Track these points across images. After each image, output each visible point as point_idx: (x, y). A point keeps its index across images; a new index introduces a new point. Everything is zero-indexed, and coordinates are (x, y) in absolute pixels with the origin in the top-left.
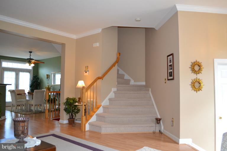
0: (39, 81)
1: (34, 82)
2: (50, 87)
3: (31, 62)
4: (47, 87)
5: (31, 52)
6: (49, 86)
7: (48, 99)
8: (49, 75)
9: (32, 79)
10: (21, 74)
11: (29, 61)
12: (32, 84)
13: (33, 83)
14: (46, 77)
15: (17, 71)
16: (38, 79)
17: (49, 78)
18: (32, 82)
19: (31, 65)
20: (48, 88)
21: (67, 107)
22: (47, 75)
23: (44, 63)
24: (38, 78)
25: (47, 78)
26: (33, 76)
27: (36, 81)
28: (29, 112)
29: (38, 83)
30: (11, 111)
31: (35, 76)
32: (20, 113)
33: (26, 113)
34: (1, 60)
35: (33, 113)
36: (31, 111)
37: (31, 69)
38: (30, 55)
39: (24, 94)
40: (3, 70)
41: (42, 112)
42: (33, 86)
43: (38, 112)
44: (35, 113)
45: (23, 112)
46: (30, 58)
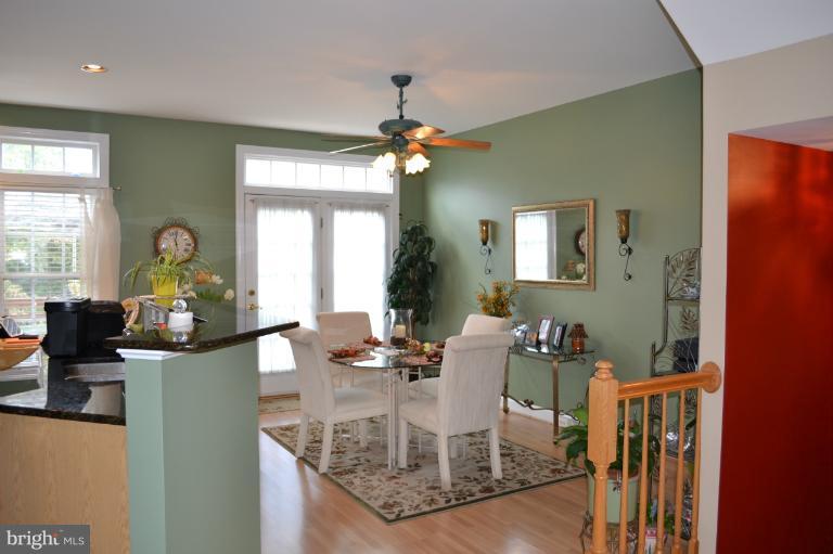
0: (433, 258)
1: (411, 263)
2: (506, 292)
3: (410, 146)
4: (491, 294)
6: (498, 290)
8: (495, 225)
10: (342, 220)
11: (396, 137)
12: (397, 272)
13: (405, 270)
14: (476, 232)
15: (322, 206)
16: (431, 249)
17: (494, 241)
18: (396, 261)
20: (496, 301)
22: (484, 223)
23: (486, 146)
24: (430, 241)
25: (485, 243)
26: (404, 232)
27: (420, 258)
28: (411, 480)
29: (430, 270)
30: (302, 460)
31: (412, 229)
32: (357, 482)
33: (398, 499)
34: (238, 146)
35: (442, 503)
36: (417, 466)
37: (392, 192)
38: (398, 99)
39: (367, 342)
40: (253, 201)
41: (498, 491)
42: (404, 283)
43: (476, 488)
44: (453, 502)
45: (374, 474)
46: (401, 117)
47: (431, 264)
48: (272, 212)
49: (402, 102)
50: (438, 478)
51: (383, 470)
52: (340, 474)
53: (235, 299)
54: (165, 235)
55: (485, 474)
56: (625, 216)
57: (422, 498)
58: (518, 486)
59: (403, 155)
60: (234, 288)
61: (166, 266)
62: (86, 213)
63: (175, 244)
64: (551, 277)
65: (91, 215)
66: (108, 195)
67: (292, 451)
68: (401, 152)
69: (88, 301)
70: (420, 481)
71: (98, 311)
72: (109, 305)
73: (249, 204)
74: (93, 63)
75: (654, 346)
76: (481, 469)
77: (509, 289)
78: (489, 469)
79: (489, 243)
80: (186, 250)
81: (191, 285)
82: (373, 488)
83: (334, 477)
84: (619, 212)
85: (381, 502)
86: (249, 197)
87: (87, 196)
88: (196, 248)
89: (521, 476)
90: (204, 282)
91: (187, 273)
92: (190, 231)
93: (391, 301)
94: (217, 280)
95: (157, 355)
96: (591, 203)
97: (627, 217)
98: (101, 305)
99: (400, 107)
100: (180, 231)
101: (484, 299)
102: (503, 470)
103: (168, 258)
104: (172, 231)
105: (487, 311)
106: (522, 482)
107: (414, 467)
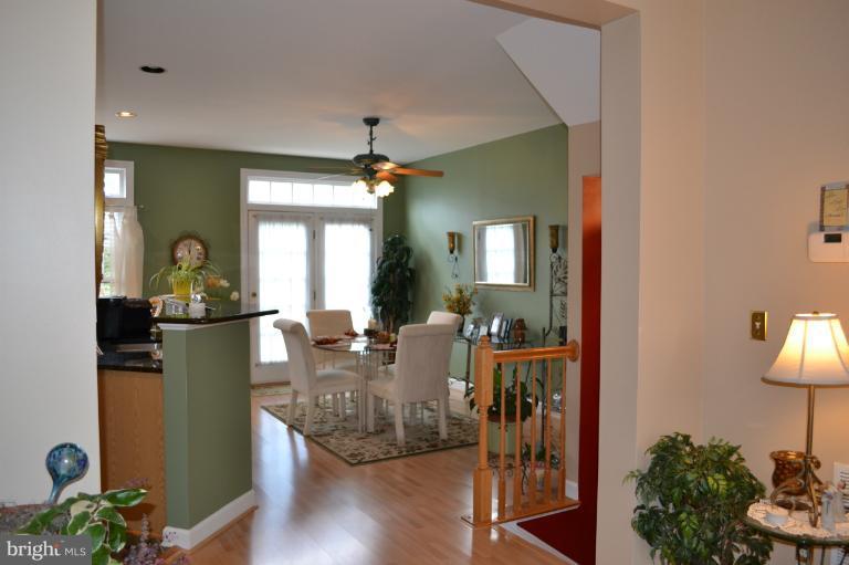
0: (411, 265)
1: (391, 269)
2: (467, 294)
3: (378, 175)
4: (455, 295)
5: (372, 122)
6: (460, 291)
7: (491, 402)
8: (460, 236)
9: (379, 254)
10: (332, 232)
11: (366, 167)
12: (380, 277)
13: (386, 275)
14: (446, 243)
15: (314, 220)
16: (409, 257)
17: (460, 250)
18: (380, 268)
19: (377, 188)
20: (458, 301)
21: (656, 503)
22: (452, 235)
24: (408, 251)
25: (452, 252)
26: (385, 242)
27: (398, 264)
28: (376, 440)
29: (408, 274)
30: (291, 428)
31: (393, 240)
32: (332, 441)
33: (362, 451)
34: (243, 170)
35: (395, 454)
36: (383, 431)
37: (376, 207)
38: (369, 137)
39: (347, 334)
40: (255, 216)
41: (441, 446)
42: (386, 286)
43: (424, 445)
44: (404, 453)
45: (347, 436)
46: (371, 151)
47: (410, 269)
48: (272, 226)
49: (372, 139)
50: (395, 439)
51: (355, 433)
52: (320, 436)
53: (239, 300)
54: (181, 246)
55: (434, 436)
56: (555, 230)
57: (381, 450)
58: (457, 444)
59: (373, 182)
60: (239, 291)
61: (183, 272)
62: (115, 228)
63: (189, 254)
64: (517, 281)
65: (119, 229)
66: (133, 212)
67: (284, 421)
68: (371, 179)
69: (125, 298)
70: (382, 441)
71: (132, 306)
72: (139, 302)
73: (252, 220)
74: (125, 111)
75: (544, 330)
76: (433, 433)
77: (470, 291)
78: (438, 433)
79: (456, 252)
80: (198, 259)
81: (202, 288)
82: (344, 445)
83: (316, 439)
84: (552, 227)
85: (348, 453)
86: (251, 214)
87: (116, 214)
88: (207, 257)
89: (463, 438)
90: (214, 285)
91: (200, 277)
92: (202, 242)
93: (374, 302)
94: (224, 283)
95: (184, 327)
96: (532, 219)
97: (557, 231)
98: (134, 302)
99: (370, 143)
100: (193, 242)
101: (448, 299)
102: (449, 434)
103: (185, 266)
104: (186, 242)
105: (451, 309)
106: (462, 441)
107: (380, 431)
